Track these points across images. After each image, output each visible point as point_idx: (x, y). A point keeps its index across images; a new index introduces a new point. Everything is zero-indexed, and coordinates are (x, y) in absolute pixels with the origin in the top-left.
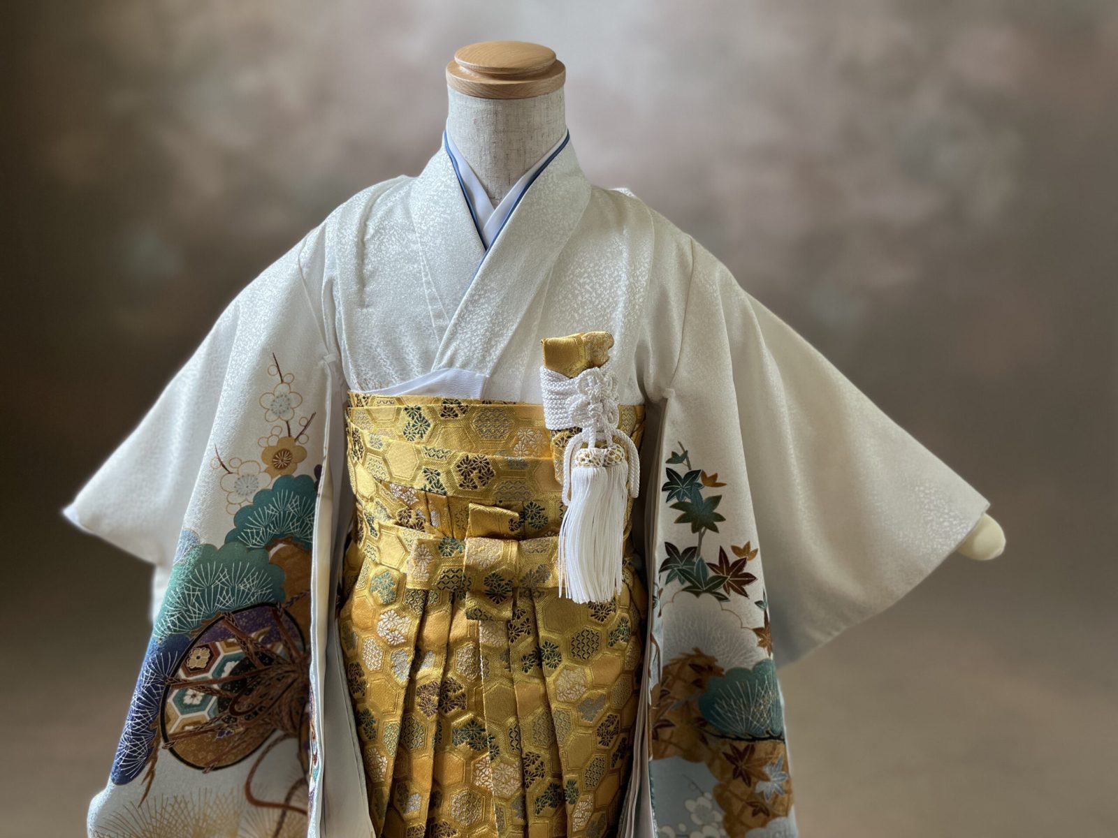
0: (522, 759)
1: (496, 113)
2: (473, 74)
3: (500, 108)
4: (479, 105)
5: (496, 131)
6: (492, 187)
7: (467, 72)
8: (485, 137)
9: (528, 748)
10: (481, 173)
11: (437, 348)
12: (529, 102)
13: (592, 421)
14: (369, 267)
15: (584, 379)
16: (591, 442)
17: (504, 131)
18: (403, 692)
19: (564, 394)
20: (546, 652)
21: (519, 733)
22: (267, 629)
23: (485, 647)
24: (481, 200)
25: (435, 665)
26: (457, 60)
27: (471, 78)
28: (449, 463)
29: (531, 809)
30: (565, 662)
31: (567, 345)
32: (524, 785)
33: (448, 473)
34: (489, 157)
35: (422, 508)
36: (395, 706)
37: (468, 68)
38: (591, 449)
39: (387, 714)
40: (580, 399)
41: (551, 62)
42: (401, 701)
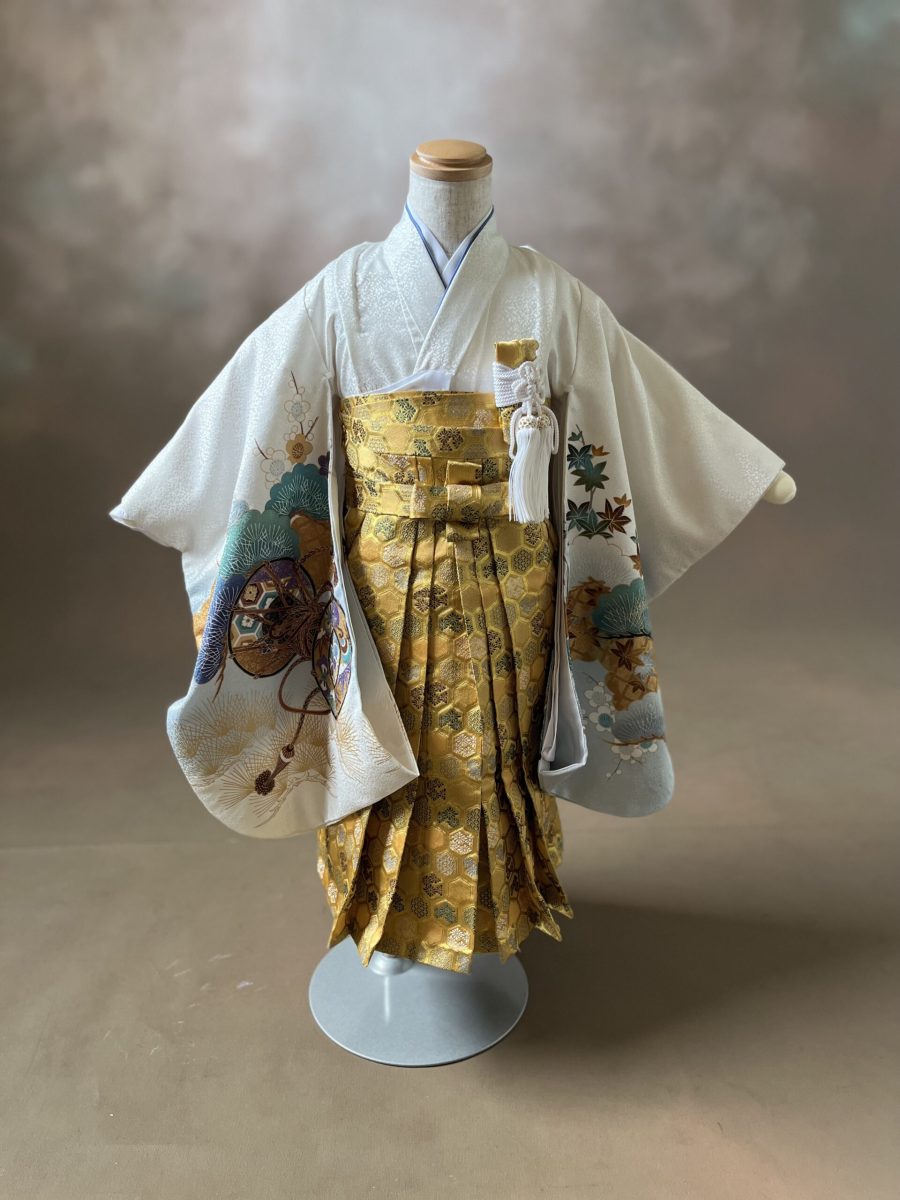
0: (487, 635)
1: (450, 191)
2: (433, 164)
3: (453, 188)
4: (439, 186)
5: (450, 205)
6: (447, 244)
7: (428, 163)
8: (442, 208)
9: (491, 628)
10: (439, 235)
11: (416, 358)
12: (472, 182)
13: (530, 397)
14: (362, 305)
15: (523, 369)
16: (529, 412)
17: (456, 204)
18: (405, 597)
19: (509, 380)
20: (499, 564)
21: (484, 618)
22: (289, 578)
23: (459, 560)
24: (439, 254)
25: (426, 577)
26: (419, 153)
27: (429, 166)
28: (432, 435)
29: (494, 669)
30: (511, 572)
31: (511, 346)
32: (489, 653)
33: (432, 441)
34: (444, 223)
35: (413, 469)
36: (400, 607)
37: (427, 159)
38: (530, 417)
39: (395, 614)
40: (522, 382)
41: (483, 155)
42: (403, 603)
